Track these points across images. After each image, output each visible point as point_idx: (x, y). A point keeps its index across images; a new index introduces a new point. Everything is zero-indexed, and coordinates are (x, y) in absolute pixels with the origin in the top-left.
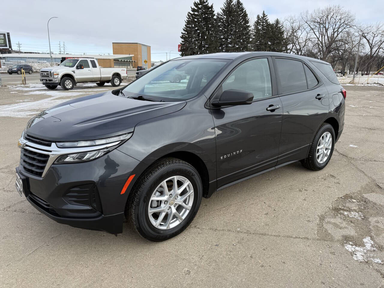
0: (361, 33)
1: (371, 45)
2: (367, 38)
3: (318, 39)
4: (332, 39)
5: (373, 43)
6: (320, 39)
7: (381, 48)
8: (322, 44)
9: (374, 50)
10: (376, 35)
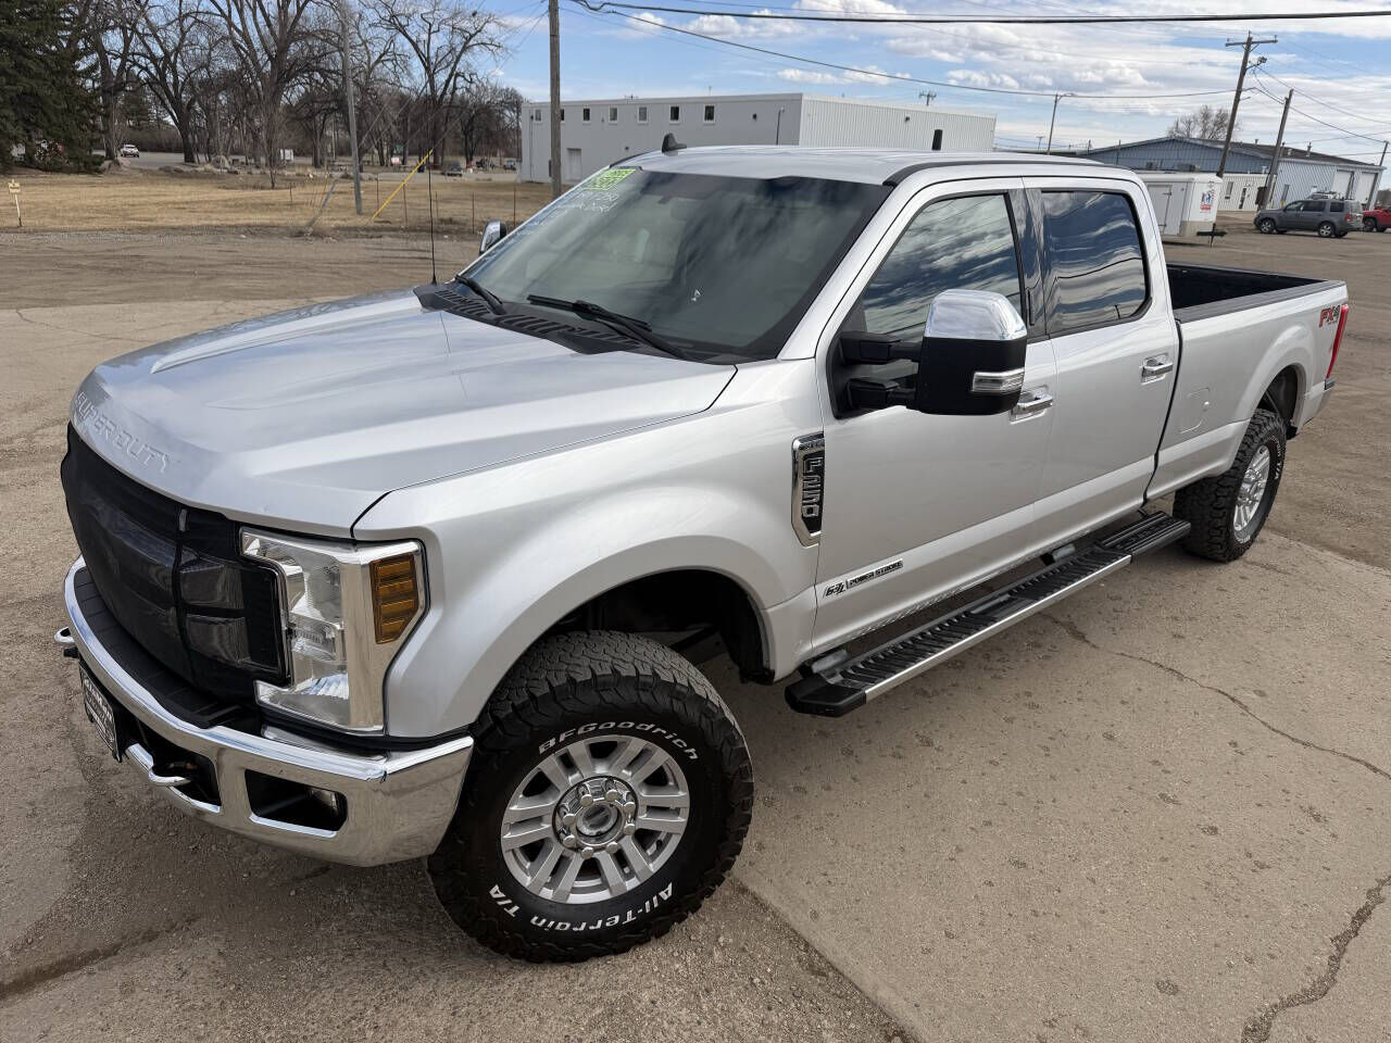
0: (386, 14)
1: (428, 59)
2: (409, 34)
3: (228, 18)
4: (283, 25)
5: (432, 54)
6: (236, 19)
7: (458, 75)
8: (249, 42)
9: (441, 78)
10: (434, 28)
